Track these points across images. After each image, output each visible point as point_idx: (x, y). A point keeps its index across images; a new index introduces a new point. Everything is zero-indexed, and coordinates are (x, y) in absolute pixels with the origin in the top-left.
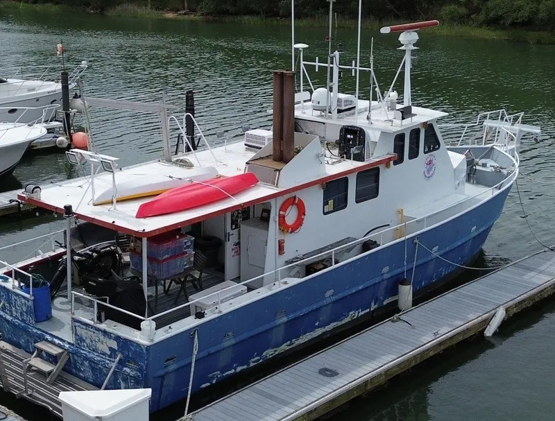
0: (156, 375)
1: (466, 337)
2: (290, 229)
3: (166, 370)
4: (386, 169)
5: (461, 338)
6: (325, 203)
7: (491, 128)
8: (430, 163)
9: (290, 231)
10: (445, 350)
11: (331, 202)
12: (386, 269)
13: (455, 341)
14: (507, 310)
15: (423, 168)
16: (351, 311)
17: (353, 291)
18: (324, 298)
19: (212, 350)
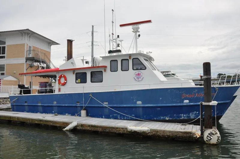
2: (61, 84)
4: (105, 72)
6: (76, 79)
8: (139, 75)
16: (66, 113)
17: (63, 105)
18: (53, 104)
19: (22, 104)
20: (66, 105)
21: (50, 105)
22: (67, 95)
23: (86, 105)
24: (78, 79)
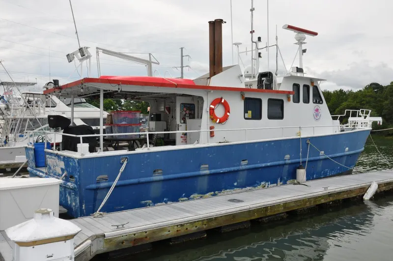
0: (88, 187)
1: (349, 196)
2: (218, 120)
3: (98, 185)
4: (288, 102)
5: (345, 196)
6: (246, 112)
7: (353, 121)
8: (317, 110)
9: (218, 122)
10: (334, 202)
11: (250, 112)
12: (287, 157)
13: (341, 197)
14: (379, 185)
15: (312, 112)
16: (262, 181)
17: (263, 165)
18: (240, 165)
19: (143, 180)
20: (269, 164)
21: (232, 169)
22: (273, 144)
23: (307, 159)
24: (249, 111)
